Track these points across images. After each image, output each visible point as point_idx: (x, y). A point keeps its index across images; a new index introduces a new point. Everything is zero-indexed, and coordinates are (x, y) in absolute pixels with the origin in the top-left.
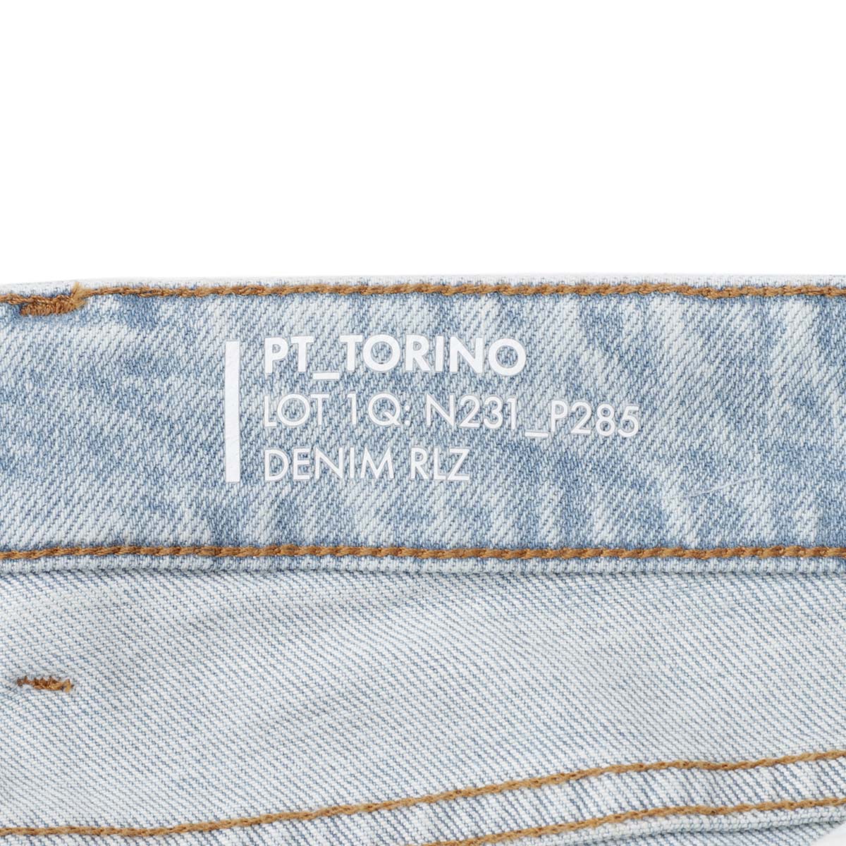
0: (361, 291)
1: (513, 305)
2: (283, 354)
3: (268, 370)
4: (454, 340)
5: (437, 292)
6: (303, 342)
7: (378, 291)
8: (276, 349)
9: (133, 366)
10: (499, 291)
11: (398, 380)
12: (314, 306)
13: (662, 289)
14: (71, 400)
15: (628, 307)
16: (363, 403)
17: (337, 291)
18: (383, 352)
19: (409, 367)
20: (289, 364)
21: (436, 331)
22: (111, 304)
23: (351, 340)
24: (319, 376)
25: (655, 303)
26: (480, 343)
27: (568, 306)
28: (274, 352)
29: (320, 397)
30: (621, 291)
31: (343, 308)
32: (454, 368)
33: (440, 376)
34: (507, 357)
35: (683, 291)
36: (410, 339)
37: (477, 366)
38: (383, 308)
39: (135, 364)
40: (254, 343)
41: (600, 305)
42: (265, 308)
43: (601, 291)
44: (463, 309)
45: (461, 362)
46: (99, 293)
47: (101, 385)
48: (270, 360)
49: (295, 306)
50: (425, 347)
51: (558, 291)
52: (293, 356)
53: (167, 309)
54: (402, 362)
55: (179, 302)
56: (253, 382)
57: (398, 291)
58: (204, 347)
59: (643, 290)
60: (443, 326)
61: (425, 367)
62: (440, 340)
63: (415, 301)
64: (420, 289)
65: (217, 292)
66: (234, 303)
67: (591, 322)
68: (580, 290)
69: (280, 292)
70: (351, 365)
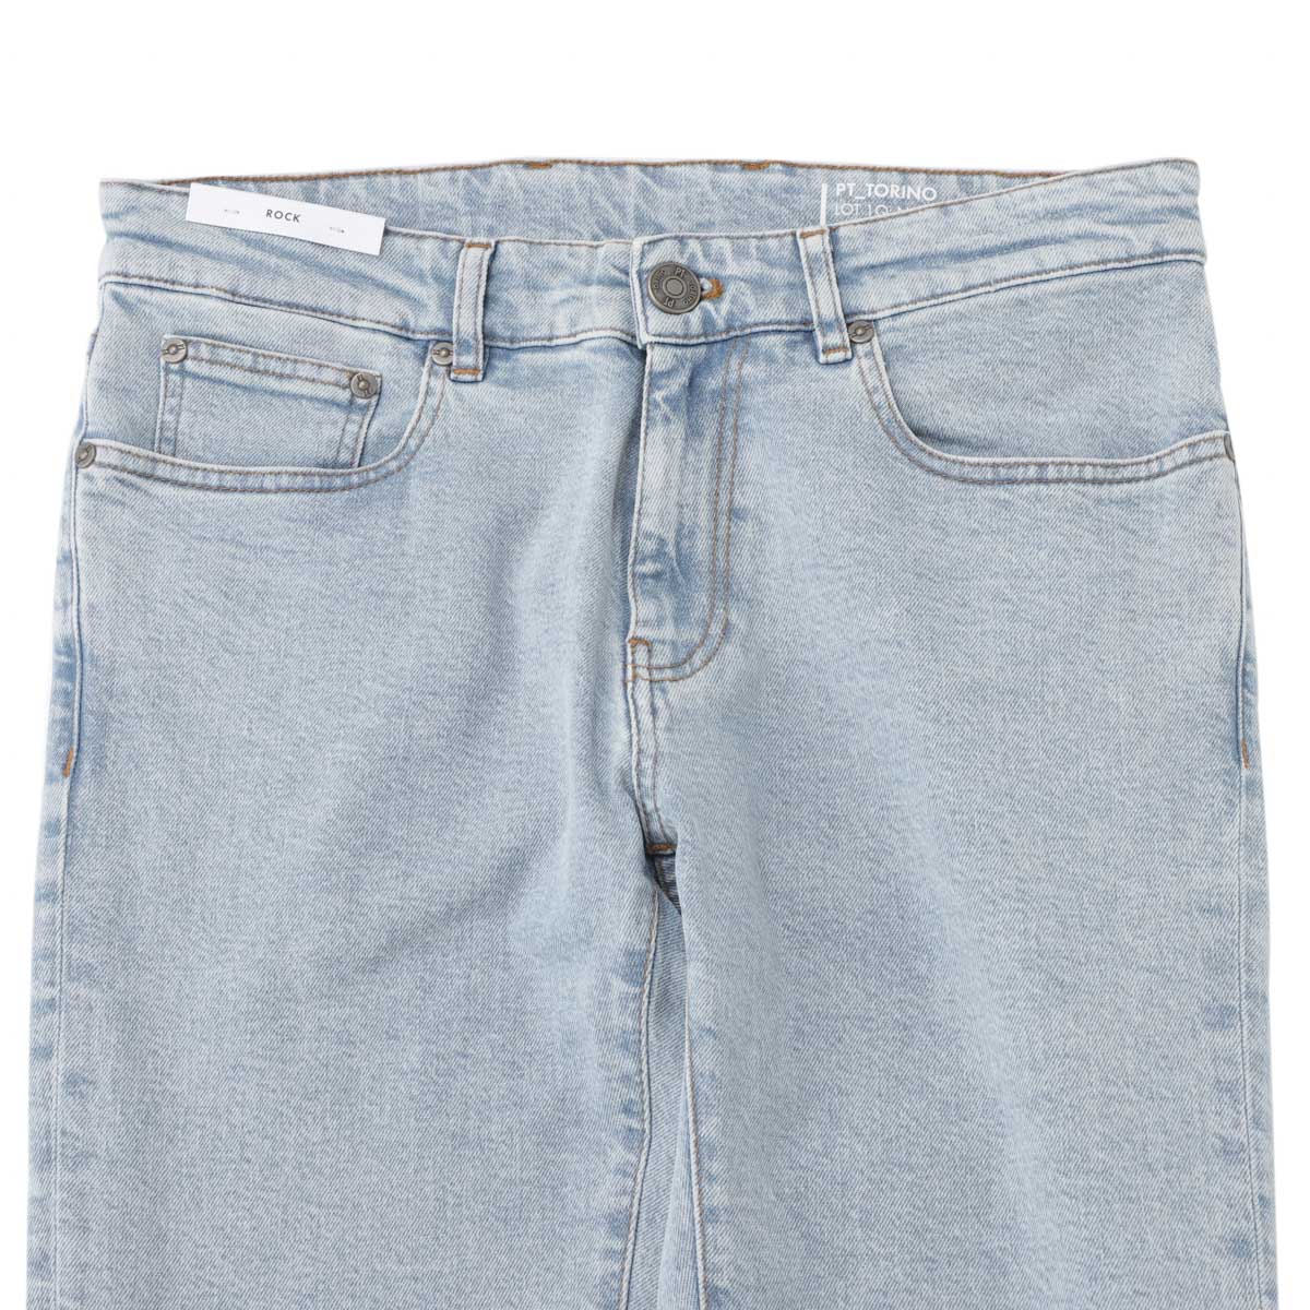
0: (874, 170)
1: (932, 176)
2: (844, 189)
3: (838, 194)
4: (909, 188)
5: (903, 171)
6: (851, 186)
7: (880, 169)
8: (841, 187)
9: (786, 190)
10: (926, 172)
11: (887, 200)
12: (856, 173)
13: (989, 173)
14: (761, 201)
15: (976, 178)
16: (874, 208)
17: (865, 169)
18: (882, 190)
19: (892, 196)
20: (845, 194)
21: (903, 184)
22: (778, 167)
23: (870, 186)
24: (857, 198)
25: (986, 177)
26: (919, 190)
27: (953, 178)
28: (840, 189)
29: (857, 205)
30: (973, 173)
31: (867, 174)
32: (909, 197)
33: (903, 200)
34: (929, 194)
35: (996, 173)
36: (893, 186)
37: (918, 197)
38: (883, 175)
39: (788, 189)
40: (832, 184)
41: (964, 178)
42: (837, 174)
43: (965, 173)
44: (912, 177)
45: (912, 195)
46: (774, 162)
47: (773, 196)
48: (839, 190)
49: (848, 174)
50: (898, 190)
51: (949, 173)
52: (847, 190)
53: (800, 171)
54: (889, 194)
55: (805, 169)
56: (832, 199)
57: (888, 170)
58: (814, 185)
59: (980, 173)
60: (904, 183)
61: (898, 196)
62: (904, 187)
63: (894, 173)
64: (896, 169)
65: (819, 166)
66: (826, 171)
67: (961, 183)
68: (957, 173)
69: (843, 168)
70: (869, 195)
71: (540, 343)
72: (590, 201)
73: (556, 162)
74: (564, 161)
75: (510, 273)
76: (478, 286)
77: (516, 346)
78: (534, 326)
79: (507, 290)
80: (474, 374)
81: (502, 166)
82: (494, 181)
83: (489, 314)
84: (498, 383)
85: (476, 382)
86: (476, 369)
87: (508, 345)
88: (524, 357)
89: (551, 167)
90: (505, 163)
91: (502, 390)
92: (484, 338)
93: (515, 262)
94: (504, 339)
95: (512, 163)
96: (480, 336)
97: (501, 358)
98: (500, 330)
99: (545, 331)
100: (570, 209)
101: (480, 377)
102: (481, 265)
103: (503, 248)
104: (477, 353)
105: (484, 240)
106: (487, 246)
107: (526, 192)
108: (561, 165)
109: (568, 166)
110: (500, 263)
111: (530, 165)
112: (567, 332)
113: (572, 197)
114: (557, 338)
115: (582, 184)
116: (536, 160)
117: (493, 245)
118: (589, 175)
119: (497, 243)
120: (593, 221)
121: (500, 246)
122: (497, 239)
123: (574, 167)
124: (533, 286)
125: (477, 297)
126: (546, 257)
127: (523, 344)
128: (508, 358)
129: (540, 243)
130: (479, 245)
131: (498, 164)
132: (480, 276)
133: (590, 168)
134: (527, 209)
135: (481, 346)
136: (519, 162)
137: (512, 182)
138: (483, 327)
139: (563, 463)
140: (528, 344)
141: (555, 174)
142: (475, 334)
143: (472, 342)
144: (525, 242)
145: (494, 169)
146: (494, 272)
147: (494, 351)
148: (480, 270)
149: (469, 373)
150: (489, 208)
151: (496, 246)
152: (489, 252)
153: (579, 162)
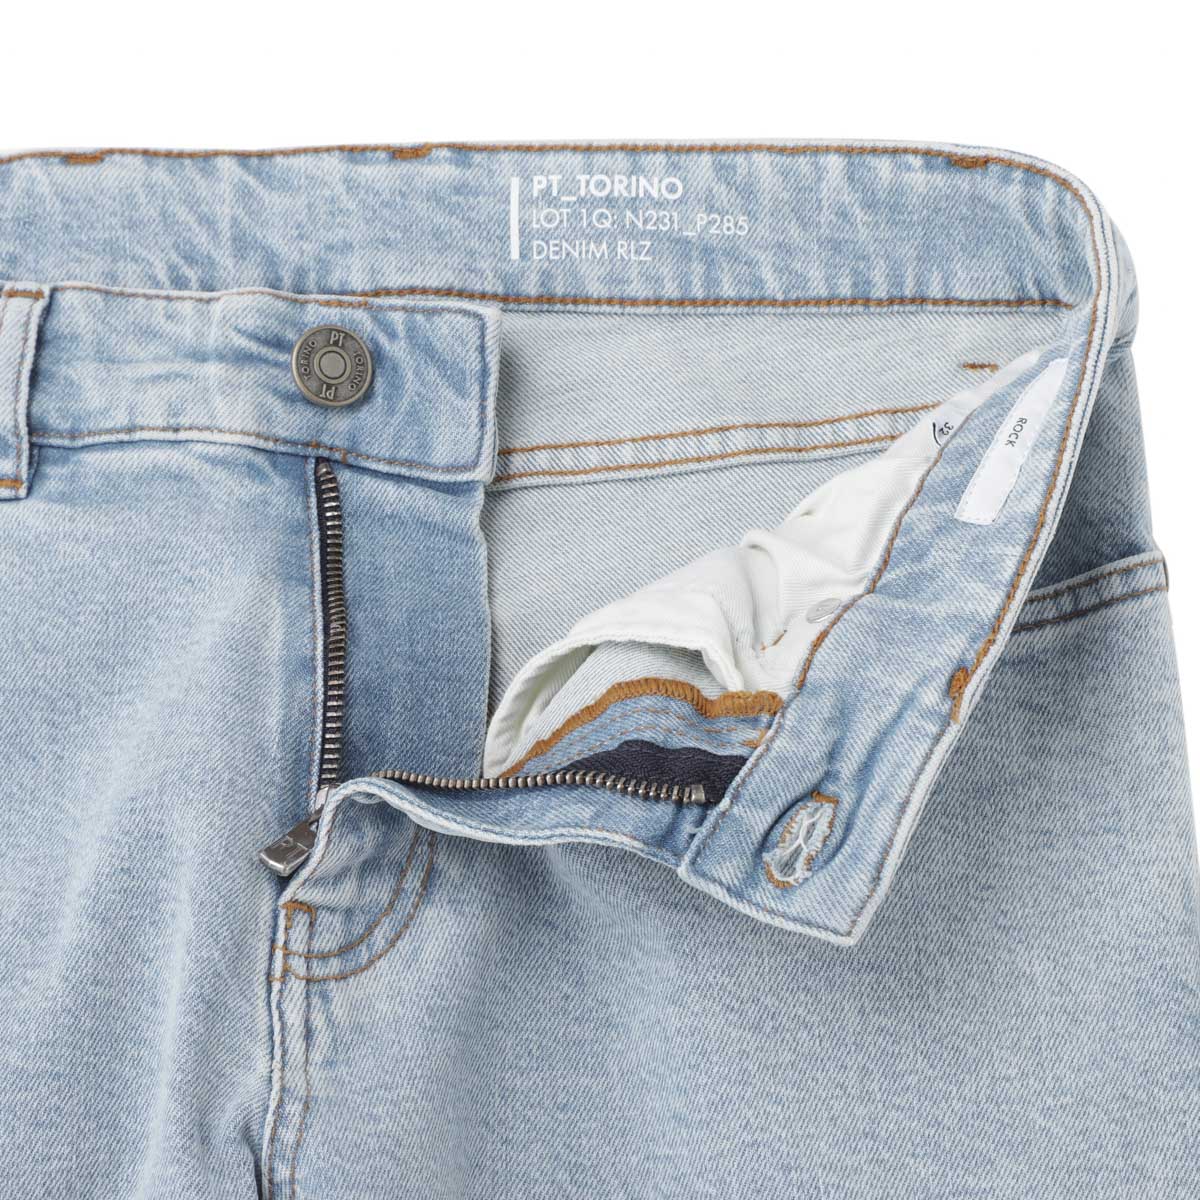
0: (589, 149)
1: (675, 158)
2: (543, 186)
3: (535, 195)
4: (641, 178)
5: (632, 150)
6: (555, 179)
7: (599, 149)
8: (539, 182)
9: (458, 190)
10: (667, 149)
11: (610, 201)
12: (562, 158)
13: (759, 148)
14: (422, 208)
15: (740, 159)
16: (590, 215)
17: (575, 149)
18: (601, 185)
19: (616, 194)
20: (546, 192)
21: (632, 173)
22: (446, 153)
23: (583, 178)
24: (564, 199)
25: (755, 156)
26: (656, 180)
27: (706, 159)
28: (539, 184)
29: (565, 211)
30: (736, 149)
31: (579, 157)
32: (641, 195)
33: (634, 200)
34: (672, 189)
35: (770, 149)
36: (617, 178)
37: (655, 194)
38: (601, 159)
39: (459, 189)
40: (527, 179)
41: (724, 158)
42: (533, 159)
43: (725, 149)
44: (646, 160)
45: (646, 191)
46: (440, 146)
47: (439, 200)
48: (537, 189)
49: (550, 159)
50: (626, 182)
51: (701, 149)
52: (550, 187)
53: (477, 158)
54: (612, 191)
55: (484, 155)
56: (526, 202)
57: (610, 149)
58: (500, 181)
59: (747, 149)
60: (635, 170)
61: (625, 194)
62: (634, 178)
63: (620, 155)
64: (623, 148)
65: (506, 148)
66: (516, 155)
67: (719, 168)
68: (714, 149)
69: (543, 149)
70: (582, 193)
71: (113, 438)
72: (163, 214)
73: (111, 152)
74: (122, 152)
75: (74, 338)
76: (23, 356)
77: (79, 443)
78: (104, 412)
79: (67, 362)
80: (13, 488)
81: (27, 161)
82: (16, 184)
83: (39, 396)
84: (49, 498)
85: (17, 499)
86: (16, 481)
87: (66, 443)
88: (92, 458)
89: (102, 160)
90: (33, 155)
92: (30, 433)
93: (82, 322)
94: (60, 434)
95: (43, 156)
96: (24, 430)
97: (55, 462)
98: (54, 420)
99: (121, 419)
100: (132, 225)
101: (22, 492)
102: (27, 324)
103: (65, 300)
104: (19, 456)
105: (33, 287)
106: (38, 295)
107: (66, 201)
108: (117, 157)
109: (129, 159)
110: (59, 323)
111: (70, 158)
112: (161, 422)
113: (135, 207)
114: (142, 428)
115: (150, 187)
116: (77, 151)
117: (47, 292)
118: (160, 173)
119: (54, 291)
120: (169, 242)
121: (59, 295)
122: (52, 285)
123: (138, 161)
124: (106, 357)
125: (19, 372)
126: (131, 318)
127: (89, 440)
128: (65, 461)
129: (121, 294)
130: (25, 294)
131: (21, 157)
132: (26, 340)
133: (162, 162)
134: (66, 227)
135: (25, 446)
136: (54, 154)
137: (44, 188)
138: (29, 416)
140: (97, 439)
141: (108, 172)
142: (16, 427)
143: (12, 440)
144: (98, 290)
145: (15, 164)
146: (49, 336)
147: (44, 451)
148: (26, 331)
149: (7, 487)
151: (52, 297)
152: (41, 304)
153: (145, 153)
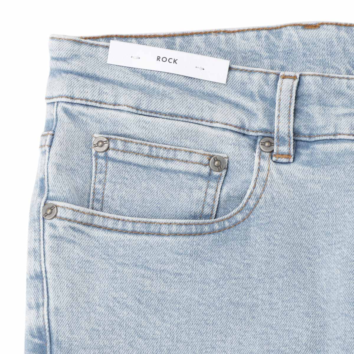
71: (328, 138)
72: (344, 50)
73: (322, 24)
74: (327, 24)
75: (310, 95)
76: (290, 104)
77: (313, 139)
78: (324, 127)
79: (307, 106)
80: (288, 158)
81: (288, 27)
82: (284, 37)
83: (297, 120)
84: (303, 164)
85: (289, 163)
86: (289, 155)
87: (308, 139)
88: (319, 147)
89: (319, 27)
90: (290, 25)
91: (306, 168)
92: (294, 136)
93: (313, 89)
94: (305, 136)
95: (295, 25)
96: (292, 134)
97: (303, 148)
98: (303, 130)
99: (332, 130)
100: (331, 54)
101: (291, 160)
102: (291, 90)
103: (307, 80)
104: (290, 145)
105: (292, 74)
106: (294, 78)
107: (304, 44)
108: (325, 26)
109: (330, 27)
110: (304, 89)
111: (306, 26)
112: (348, 132)
113: (333, 46)
114: (340, 134)
115: (339, 38)
116: (309, 23)
117: (298, 77)
118: (343, 33)
119: (301, 75)
120: (346, 61)
121: (303, 78)
122: (300, 73)
123: (334, 28)
124: (322, 103)
125: (290, 110)
126: (333, 87)
127: (318, 138)
128: (308, 147)
129: (328, 77)
130: (290, 77)
131: (285, 26)
132: (291, 97)
133: (343, 28)
134: (304, 55)
135: (292, 141)
136: (299, 25)
137: (295, 39)
138: (294, 129)
139: (346, 214)
140: (321, 138)
141: (322, 32)
142: (289, 133)
143: (287, 138)
144: (319, 75)
145: (283, 29)
146: (299, 94)
147: (298, 142)
148: (291, 93)
149: (285, 158)
150: (281, 54)
151: (300, 78)
152: (296, 81)
153: (337, 24)
